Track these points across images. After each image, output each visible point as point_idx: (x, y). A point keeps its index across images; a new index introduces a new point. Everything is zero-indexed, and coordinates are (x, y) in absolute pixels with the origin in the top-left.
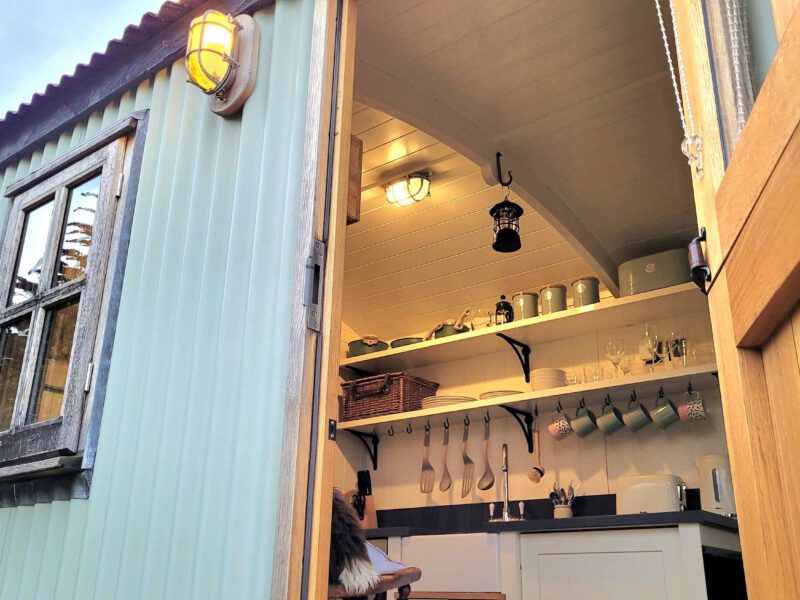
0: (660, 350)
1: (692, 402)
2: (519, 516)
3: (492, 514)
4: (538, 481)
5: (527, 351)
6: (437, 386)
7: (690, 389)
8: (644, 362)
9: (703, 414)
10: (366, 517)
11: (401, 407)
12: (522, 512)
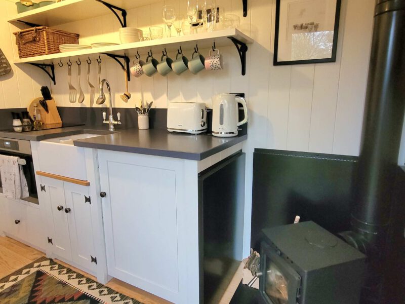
0: (200, 17)
1: (214, 57)
2: (118, 121)
3: (104, 118)
4: (126, 102)
5: (124, 14)
6: (78, 36)
7: (214, 47)
8: (191, 25)
9: (219, 66)
10: (49, 112)
11: (47, 51)
12: (119, 119)
